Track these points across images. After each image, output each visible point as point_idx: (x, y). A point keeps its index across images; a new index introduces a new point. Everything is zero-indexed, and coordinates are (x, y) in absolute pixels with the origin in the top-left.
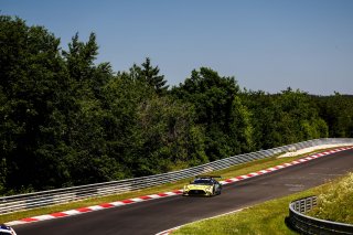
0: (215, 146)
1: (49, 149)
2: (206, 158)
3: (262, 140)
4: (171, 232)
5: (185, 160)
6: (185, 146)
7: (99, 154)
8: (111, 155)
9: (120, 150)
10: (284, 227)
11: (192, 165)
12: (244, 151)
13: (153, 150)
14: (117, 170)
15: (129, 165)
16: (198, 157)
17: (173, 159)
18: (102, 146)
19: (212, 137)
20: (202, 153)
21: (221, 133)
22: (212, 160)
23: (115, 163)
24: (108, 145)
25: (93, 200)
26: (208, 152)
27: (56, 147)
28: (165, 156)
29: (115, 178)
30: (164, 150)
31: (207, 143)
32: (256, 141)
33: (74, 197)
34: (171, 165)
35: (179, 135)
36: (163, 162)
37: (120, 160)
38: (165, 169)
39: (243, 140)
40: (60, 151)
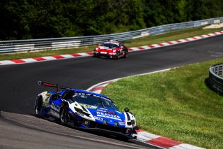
0: (153, 15)
1: (14, 6)
2: (144, 24)
3: (192, 13)
4: (110, 83)
5: (126, 24)
6: (127, 13)
7: (56, 14)
8: (65, 16)
9: (73, 12)
10: (204, 86)
11: (132, 30)
12: (176, 21)
13: (100, 15)
14: (69, 28)
15: (79, 25)
16: (138, 23)
17: (117, 24)
18: (59, 7)
19: (151, 7)
20: (141, 20)
21: (159, 4)
22: (148, 26)
23: (68, 22)
24: (64, 7)
25: (47, 52)
26: (146, 20)
27: (20, 5)
28: (110, 20)
29: (67, 35)
30: (110, 15)
31: (145, 11)
32: (187, 13)
33: (32, 48)
34: (114, 28)
35: (124, 3)
36: (108, 25)
37: (73, 21)
38: (109, 31)
39: (176, 11)
40: (23, 8)
